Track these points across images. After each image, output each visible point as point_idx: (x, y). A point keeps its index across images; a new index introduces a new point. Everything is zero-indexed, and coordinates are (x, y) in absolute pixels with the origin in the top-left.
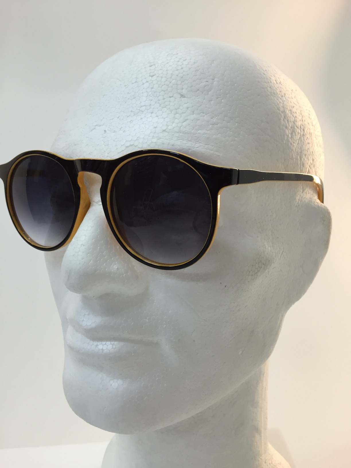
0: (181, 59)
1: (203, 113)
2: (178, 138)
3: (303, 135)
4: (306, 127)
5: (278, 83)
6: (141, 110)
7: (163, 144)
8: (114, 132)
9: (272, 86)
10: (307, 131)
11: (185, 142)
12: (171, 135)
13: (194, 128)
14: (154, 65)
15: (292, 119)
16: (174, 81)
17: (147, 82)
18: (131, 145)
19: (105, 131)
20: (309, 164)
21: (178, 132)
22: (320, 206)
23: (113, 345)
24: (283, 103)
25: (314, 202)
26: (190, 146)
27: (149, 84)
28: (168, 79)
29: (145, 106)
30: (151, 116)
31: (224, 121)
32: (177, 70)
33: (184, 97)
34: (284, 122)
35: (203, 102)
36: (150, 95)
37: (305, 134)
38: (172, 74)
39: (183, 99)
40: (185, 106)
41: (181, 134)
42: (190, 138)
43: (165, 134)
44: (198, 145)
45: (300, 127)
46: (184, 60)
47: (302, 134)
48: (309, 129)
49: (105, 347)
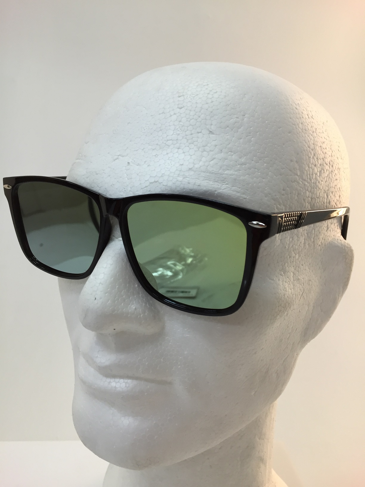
0: (211, 91)
1: (231, 152)
2: (205, 178)
3: (332, 171)
4: (335, 162)
5: (310, 117)
6: (167, 143)
7: (189, 183)
8: (137, 165)
9: (304, 122)
10: (335, 167)
11: (211, 183)
12: (198, 174)
13: (221, 168)
14: (183, 95)
15: (322, 155)
16: (203, 115)
17: (175, 114)
18: (155, 182)
19: (129, 163)
20: (335, 201)
21: (204, 172)
22: (343, 243)
23: (126, 383)
24: (314, 140)
25: (337, 239)
26: (217, 187)
27: (177, 116)
28: (196, 112)
29: (171, 140)
30: (177, 152)
31: (253, 161)
32: (207, 104)
33: (213, 134)
34: (313, 160)
35: (232, 140)
36: (177, 129)
37: (333, 171)
38: (201, 107)
39: (211, 135)
40: (214, 143)
41: (208, 174)
42: (217, 178)
43: (192, 173)
44: (224, 186)
45: (330, 163)
46: (214, 93)
47: (330, 170)
48: (337, 164)
49: (118, 385)
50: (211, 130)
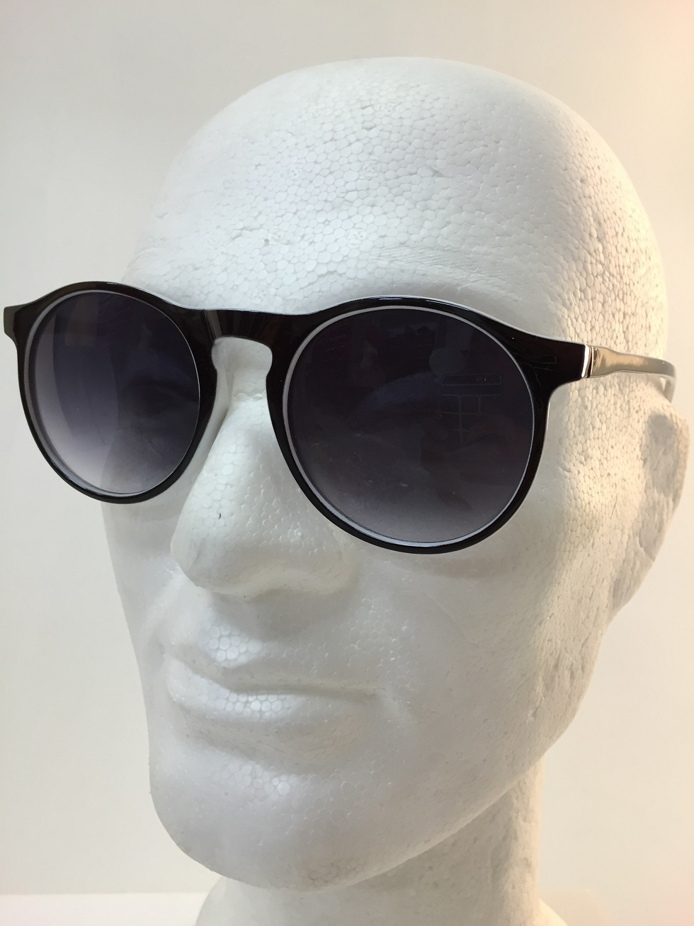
50: (435, 168)
